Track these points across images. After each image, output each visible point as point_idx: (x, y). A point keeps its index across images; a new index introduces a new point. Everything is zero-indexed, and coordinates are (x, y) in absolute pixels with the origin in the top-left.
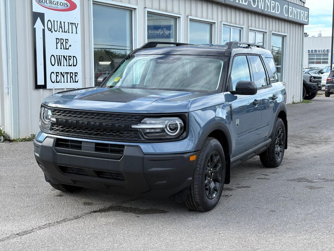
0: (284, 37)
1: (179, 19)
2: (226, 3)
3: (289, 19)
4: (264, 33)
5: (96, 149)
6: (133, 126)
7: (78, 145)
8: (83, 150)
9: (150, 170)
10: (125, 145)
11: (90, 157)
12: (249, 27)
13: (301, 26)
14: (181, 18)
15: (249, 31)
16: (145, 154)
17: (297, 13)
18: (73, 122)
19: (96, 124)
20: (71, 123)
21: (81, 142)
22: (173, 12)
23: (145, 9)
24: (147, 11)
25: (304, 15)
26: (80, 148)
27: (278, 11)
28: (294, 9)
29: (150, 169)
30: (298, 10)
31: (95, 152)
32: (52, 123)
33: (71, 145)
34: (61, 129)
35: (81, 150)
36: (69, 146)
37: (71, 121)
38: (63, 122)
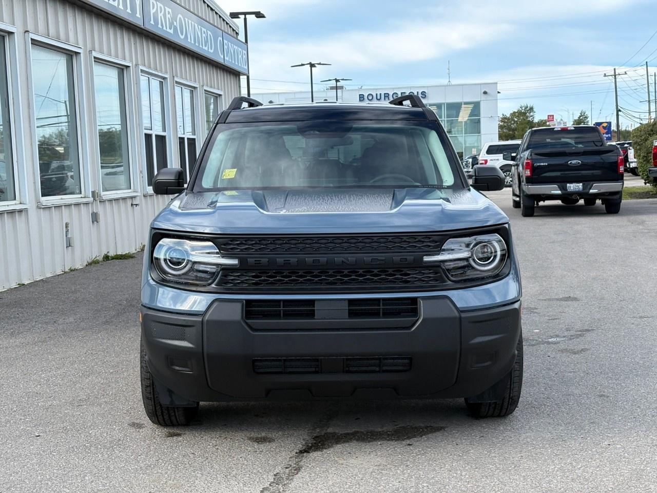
0: (217, 97)
1: (78, 57)
2: (146, 29)
3: (227, 64)
4: (193, 89)
5: (353, 314)
6: (426, 259)
7: (307, 311)
8: (318, 319)
9: (473, 342)
10: (419, 297)
11: (340, 331)
12: (173, 77)
13: (236, 77)
14: (82, 54)
15: (175, 84)
16: (462, 312)
17: (234, 52)
18: (289, 260)
19: (348, 260)
20: (284, 264)
21: (312, 302)
22: (67, 42)
23: (27, 33)
24: (32, 39)
25: (242, 56)
26: (311, 314)
27: (211, 49)
28: (230, 44)
29: (472, 339)
30: (235, 47)
31: (349, 319)
32: (226, 269)
33: (284, 311)
34: (254, 280)
35: (314, 319)
36: (280, 314)
37: (284, 261)
38: (261, 265)
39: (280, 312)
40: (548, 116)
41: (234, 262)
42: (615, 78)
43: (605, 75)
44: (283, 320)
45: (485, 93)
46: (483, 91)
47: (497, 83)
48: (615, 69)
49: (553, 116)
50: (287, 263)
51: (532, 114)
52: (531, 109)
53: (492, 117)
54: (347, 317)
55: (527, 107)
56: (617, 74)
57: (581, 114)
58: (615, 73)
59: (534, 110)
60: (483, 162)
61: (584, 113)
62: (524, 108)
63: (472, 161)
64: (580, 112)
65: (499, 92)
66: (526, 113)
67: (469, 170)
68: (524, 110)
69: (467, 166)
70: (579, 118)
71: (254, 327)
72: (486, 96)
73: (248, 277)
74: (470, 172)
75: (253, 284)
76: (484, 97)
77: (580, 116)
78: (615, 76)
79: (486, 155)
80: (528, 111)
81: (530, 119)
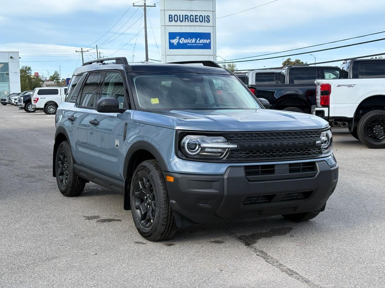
5: (291, 171)
6: (317, 142)
7: (270, 169)
8: (276, 174)
16: (331, 168)
18: (264, 145)
19: (289, 144)
20: (262, 146)
21: (273, 166)
26: (272, 172)
32: (232, 150)
33: (261, 171)
34: (246, 156)
35: (275, 174)
36: (259, 173)
37: (262, 145)
38: (251, 147)
39: (259, 171)
40: (35, 73)
41: (235, 146)
42: (82, 53)
43: (76, 51)
44: (261, 175)
45: (11, 57)
46: (10, 56)
47: (18, 52)
48: (82, 48)
49: (38, 73)
50: (263, 146)
51: (30, 71)
52: (29, 69)
53: (16, 72)
54: (289, 173)
55: (27, 67)
56: (83, 51)
57: (55, 73)
58: (82, 50)
59: (31, 69)
60: (36, 99)
61: (57, 72)
62: (24, 68)
63: (24, 99)
64: (54, 72)
65: (20, 58)
66: (26, 71)
67: (22, 104)
68: (25, 69)
69: (20, 102)
70: (54, 75)
71: (250, 180)
72: (12, 59)
73: (243, 154)
74: (22, 105)
75: (245, 157)
76: (11, 60)
77: (55, 74)
78: (82, 52)
79: (38, 95)
80: (27, 69)
81: (29, 74)
